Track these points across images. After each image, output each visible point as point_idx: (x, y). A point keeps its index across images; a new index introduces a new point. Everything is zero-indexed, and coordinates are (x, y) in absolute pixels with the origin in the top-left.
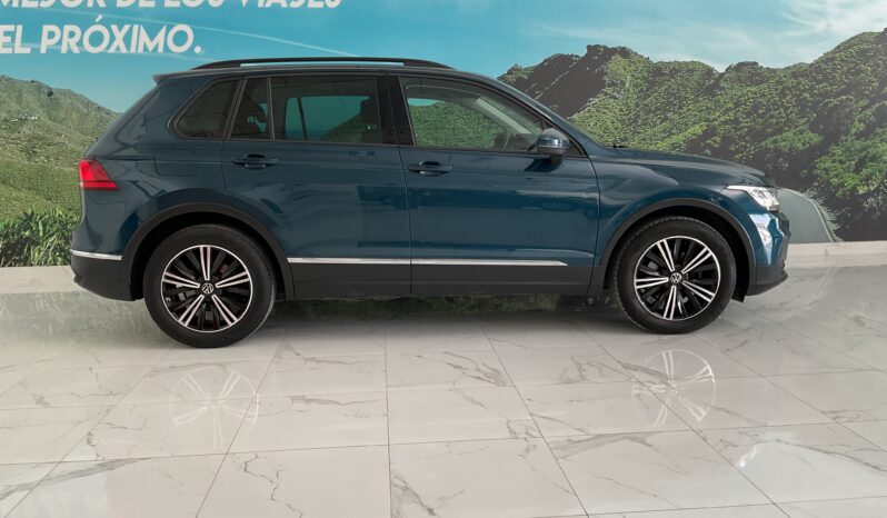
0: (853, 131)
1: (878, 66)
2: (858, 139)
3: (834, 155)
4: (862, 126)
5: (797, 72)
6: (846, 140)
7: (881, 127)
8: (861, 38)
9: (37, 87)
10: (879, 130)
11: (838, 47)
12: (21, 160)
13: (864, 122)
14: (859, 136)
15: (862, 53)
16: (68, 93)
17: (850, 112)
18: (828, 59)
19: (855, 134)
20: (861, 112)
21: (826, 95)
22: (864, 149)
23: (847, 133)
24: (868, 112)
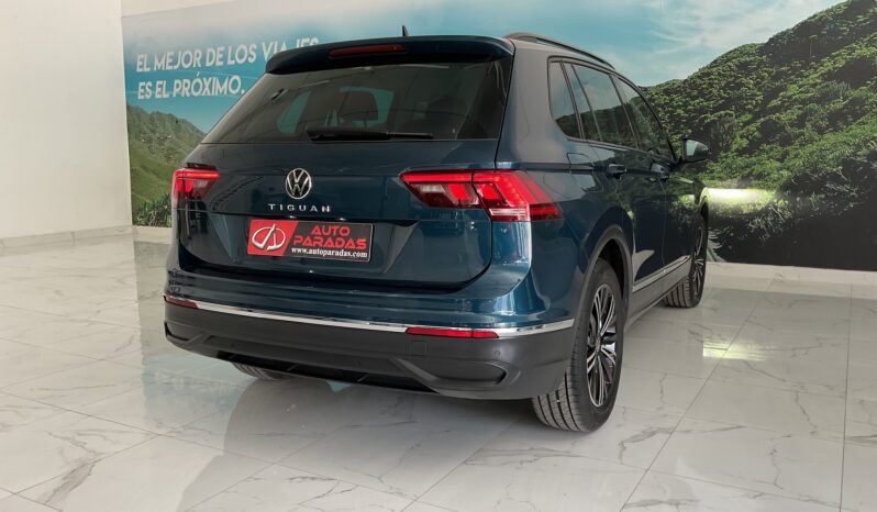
0: (734, 147)
1: (763, 78)
2: (740, 155)
3: (712, 172)
4: (745, 143)
5: (669, 89)
6: (726, 157)
7: (769, 143)
8: (741, 51)
9: (171, 117)
10: (766, 147)
11: (715, 61)
12: (163, 162)
13: (747, 138)
14: (741, 152)
15: (743, 67)
16: (184, 121)
17: (730, 128)
18: (704, 74)
19: (737, 150)
20: (743, 127)
21: (702, 110)
22: (747, 166)
23: (727, 149)
24: (752, 127)
